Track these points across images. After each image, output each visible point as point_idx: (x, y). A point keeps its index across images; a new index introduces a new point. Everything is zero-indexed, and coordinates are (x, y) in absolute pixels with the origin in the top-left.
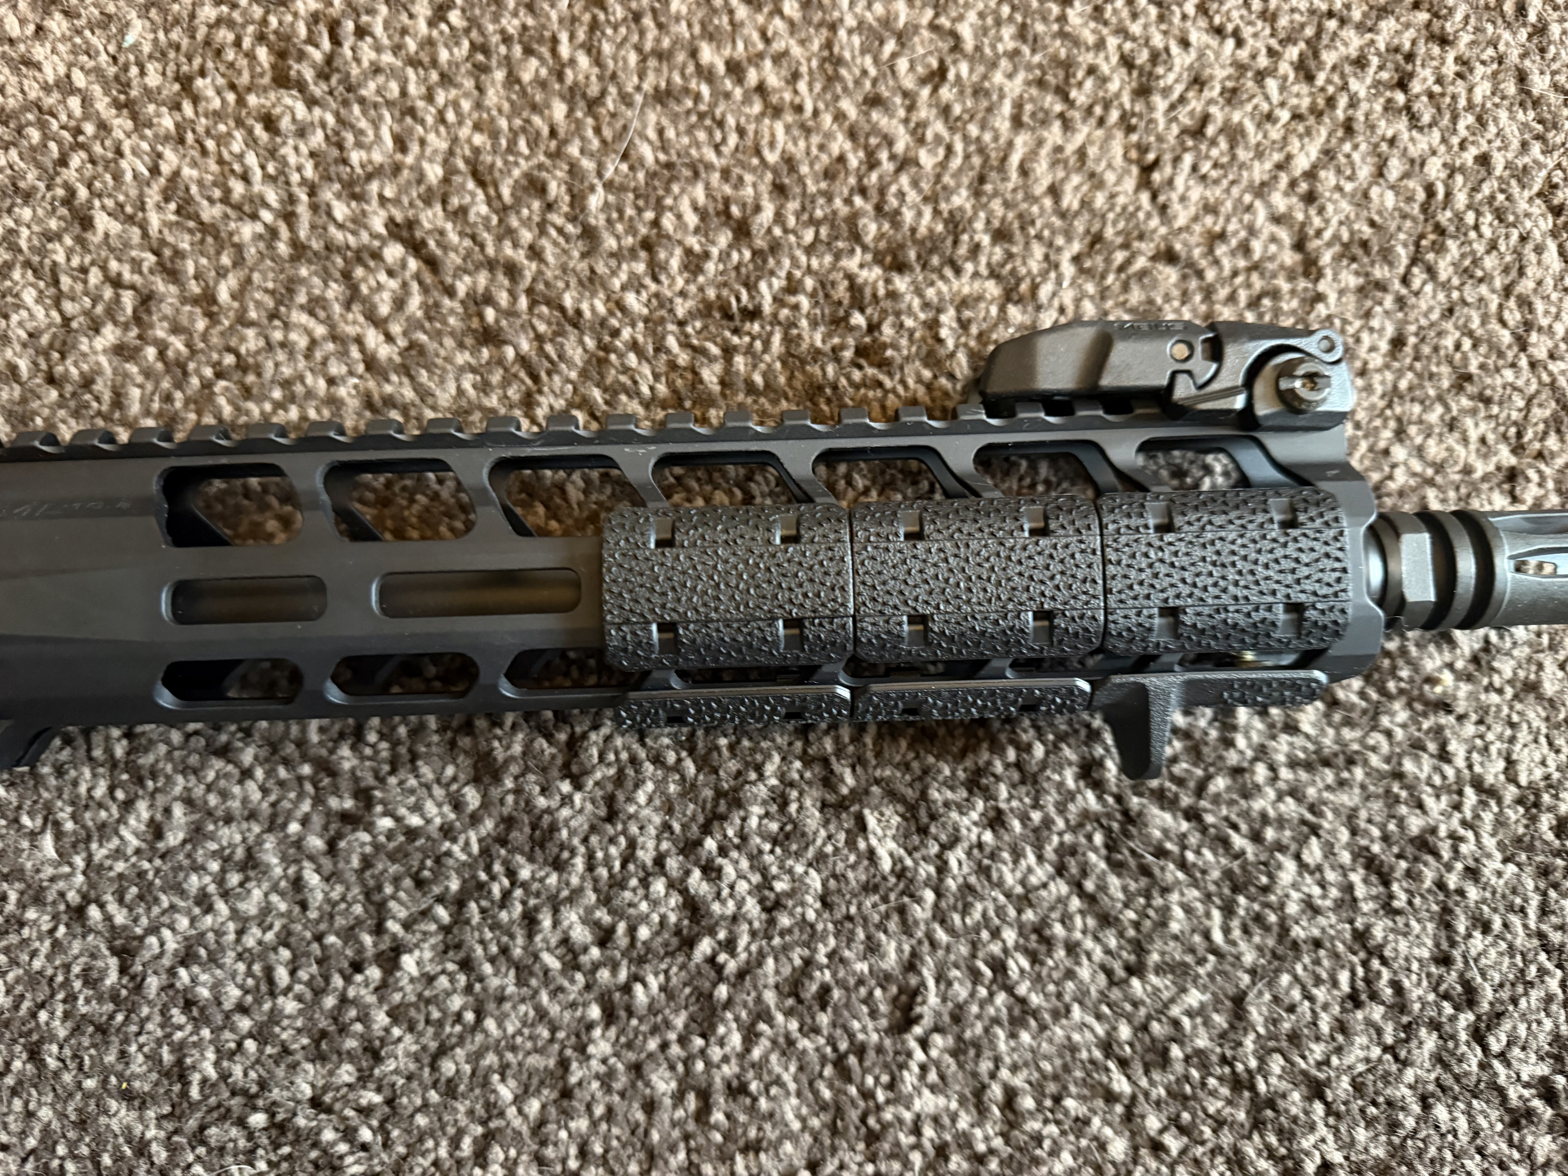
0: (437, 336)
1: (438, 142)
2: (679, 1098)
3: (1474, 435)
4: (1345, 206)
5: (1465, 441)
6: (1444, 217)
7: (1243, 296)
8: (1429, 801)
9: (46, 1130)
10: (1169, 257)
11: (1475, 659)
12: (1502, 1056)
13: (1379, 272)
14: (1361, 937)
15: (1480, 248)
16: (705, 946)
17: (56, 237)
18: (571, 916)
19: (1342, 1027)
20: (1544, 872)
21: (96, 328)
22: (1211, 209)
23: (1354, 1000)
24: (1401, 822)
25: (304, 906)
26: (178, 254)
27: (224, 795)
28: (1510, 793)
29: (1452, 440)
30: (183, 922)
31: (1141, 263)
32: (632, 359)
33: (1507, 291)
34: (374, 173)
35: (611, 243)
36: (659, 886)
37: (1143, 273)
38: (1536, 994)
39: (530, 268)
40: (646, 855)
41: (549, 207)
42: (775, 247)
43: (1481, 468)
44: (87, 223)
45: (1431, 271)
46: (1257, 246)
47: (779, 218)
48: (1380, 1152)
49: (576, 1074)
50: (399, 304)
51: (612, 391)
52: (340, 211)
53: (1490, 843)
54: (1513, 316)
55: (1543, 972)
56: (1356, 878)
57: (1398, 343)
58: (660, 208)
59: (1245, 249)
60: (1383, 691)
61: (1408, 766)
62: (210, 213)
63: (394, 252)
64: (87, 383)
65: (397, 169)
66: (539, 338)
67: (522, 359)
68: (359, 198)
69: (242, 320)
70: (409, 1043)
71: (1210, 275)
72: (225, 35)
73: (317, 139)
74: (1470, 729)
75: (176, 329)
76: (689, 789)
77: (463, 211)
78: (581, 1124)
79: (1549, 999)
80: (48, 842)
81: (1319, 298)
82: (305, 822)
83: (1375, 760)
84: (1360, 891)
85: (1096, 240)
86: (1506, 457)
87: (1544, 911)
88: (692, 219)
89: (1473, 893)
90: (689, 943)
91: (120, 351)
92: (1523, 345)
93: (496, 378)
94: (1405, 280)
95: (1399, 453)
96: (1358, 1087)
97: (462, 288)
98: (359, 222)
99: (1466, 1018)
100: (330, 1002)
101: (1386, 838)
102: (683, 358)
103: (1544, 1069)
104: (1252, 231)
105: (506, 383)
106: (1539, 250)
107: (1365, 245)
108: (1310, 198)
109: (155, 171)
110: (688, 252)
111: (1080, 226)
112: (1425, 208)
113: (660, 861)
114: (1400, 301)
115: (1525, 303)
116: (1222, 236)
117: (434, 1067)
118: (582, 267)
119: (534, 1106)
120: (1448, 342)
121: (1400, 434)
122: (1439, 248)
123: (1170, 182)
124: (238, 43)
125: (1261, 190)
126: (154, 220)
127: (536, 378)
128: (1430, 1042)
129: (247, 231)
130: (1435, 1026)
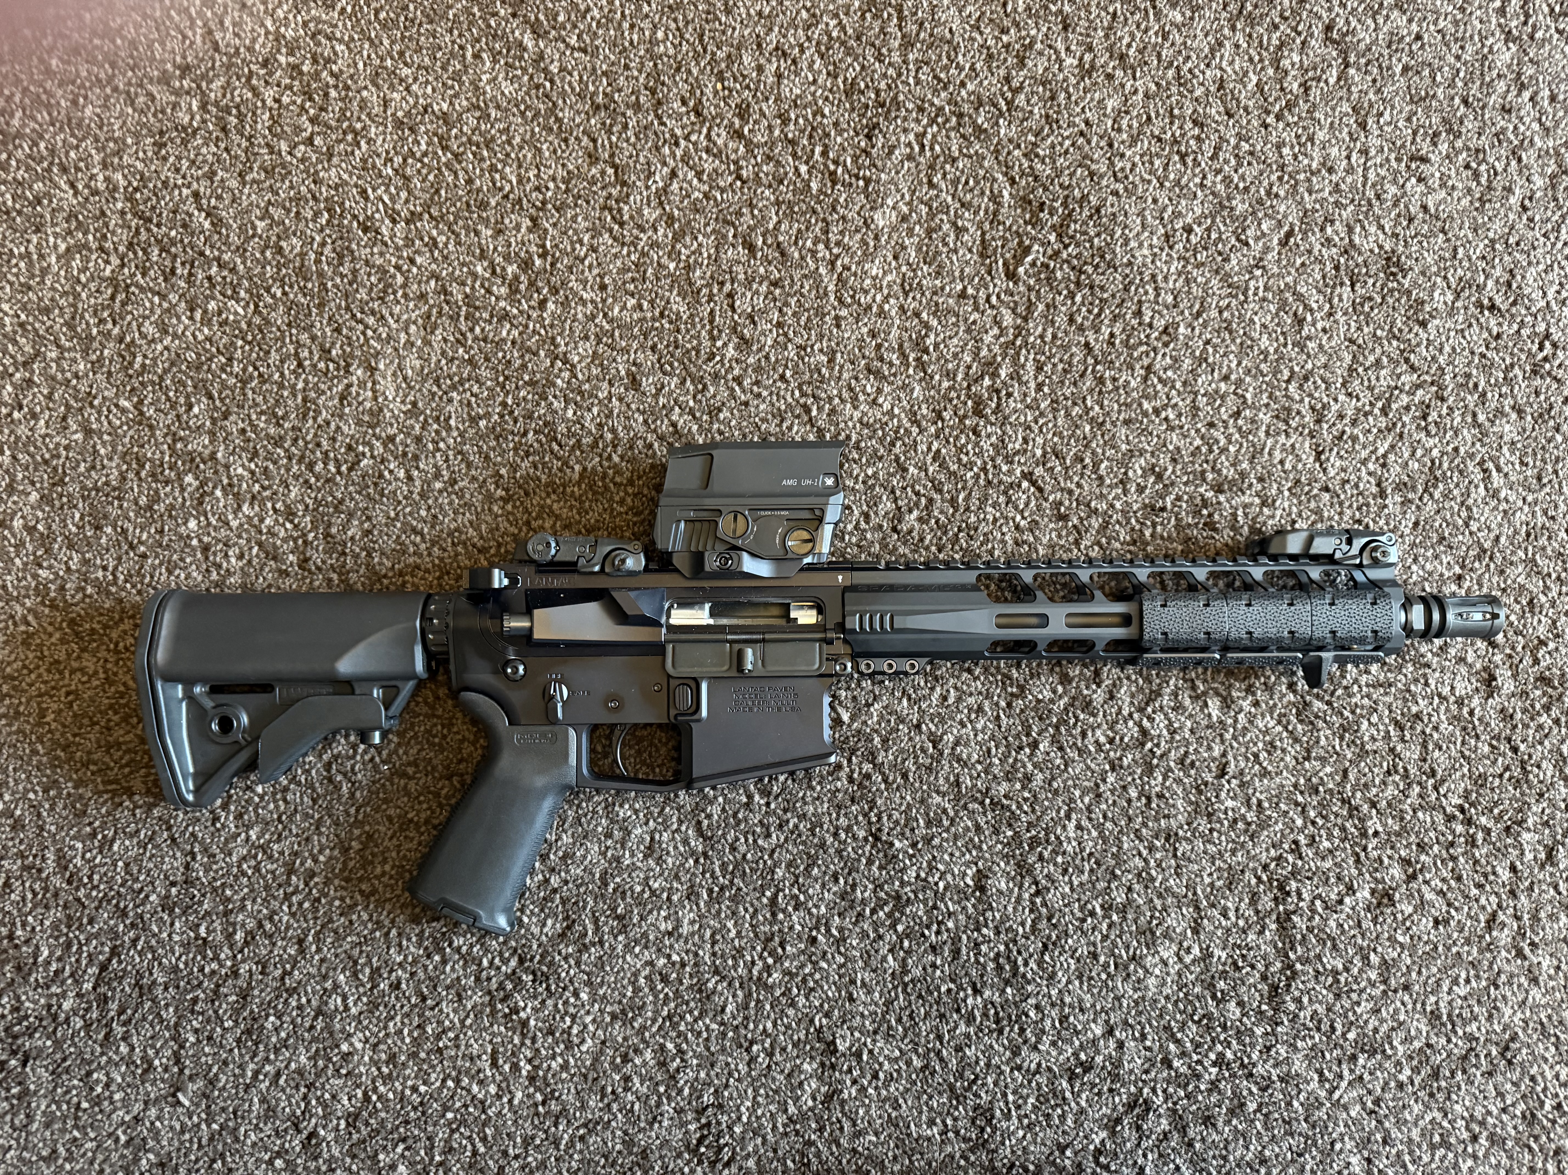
0: (1042, 517)
1: (1040, 440)
2: (1139, 799)
3: (1445, 561)
4: (1398, 469)
5: (1441, 563)
6: (1438, 473)
7: (1355, 505)
8: (1420, 701)
9: (908, 804)
10: (1327, 489)
11: (1441, 648)
12: (1445, 796)
13: (1410, 496)
14: (1392, 750)
15: (1452, 486)
16: (1149, 745)
17: (893, 475)
18: (1098, 733)
19: (1384, 783)
20: (1464, 729)
21: (910, 511)
22: (1344, 470)
23: (1388, 772)
24: (1409, 709)
25: (1000, 727)
26: (940, 483)
27: (969, 686)
28: (1452, 699)
29: (1436, 563)
30: (955, 731)
31: (1315, 491)
32: (1117, 527)
33: (1462, 503)
34: (1017, 453)
35: (1108, 482)
36: (1131, 723)
37: (1315, 496)
38: (1458, 774)
39: (1077, 492)
40: (1125, 712)
41: (1084, 467)
42: (1173, 484)
43: (1447, 574)
44: (905, 470)
45: (1431, 495)
46: (1361, 485)
47: (1174, 472)
48: (1397, 828)
49: (1102, 788)
50: (1027, 505)
51: (1109, 539)
52: (1005, 468)
53: (1443, 717)
54: (1464, 514)
55: (1461, 765)
56: (1391, 728)
57: (1416, 524)
58: (1127, 468)
59: (1357, 486)
60: (1404, 659)
61: (1413, 688)
62: (954, 467)
63: (1025, 484)
64: (910, 532)
65: (1025, 451)
66: (1081, 518)
67: (1075, 526)
68: (1012, 463)
69: (967, 509)
70: (1040, 776)
71: (1342, 497)
72: (953, 394)
73: (994, 439)
74: (1437, 675)
75: (941, 512)
76: (1140, 690)
77: (1052, 469)
78: (1104, 806)
79: (1464, 775)
80: (905, 702)
81: (1386, 506)
82: (999, 696)
83: (1399, 685)
84: (1392, 733)
85: (1298, 482)
86: (1457, 570)
87: (1463, 743)
88: (1139, 472)
89: (1436, 736)
90: (1143, 744)
91: (920, 519)
92: (1467, 525)
93: (1064, 533)
94: (1420, 499)
95: (1414, 568)
96: (1389, 805)
97: (1051, 498)
98: (1010, 472)
99: (1431, 781)
100: (1011, 760)
101: (1403, 714)
102: (1138, 527)
103: (1460, 801)
104: (1359, 478)
105: (1067, 535)
106: (1476, 487)
107: (1405, 484)
108: (1384, 465)
109: (929, 449)
110: (1138, 485)
111: (1291, 476)
112: (1430, 469)
113: (1131, 715)
114: (1418, 507)
115: (1469, 509)
116: (1348, 481)
117: (1050, 785)
118: (1098, 491)
119: (1087, 800)
120: (1437, 524)
121: (1415, 560)
122: (1435, 487)
123: (1328, 459)
124: (958, 397)
125: (1364, 462)
126: (931, 469)
127: (1079, 533)
128: (1417, 789)
129: (970, 474)
130: (1419, 783)
